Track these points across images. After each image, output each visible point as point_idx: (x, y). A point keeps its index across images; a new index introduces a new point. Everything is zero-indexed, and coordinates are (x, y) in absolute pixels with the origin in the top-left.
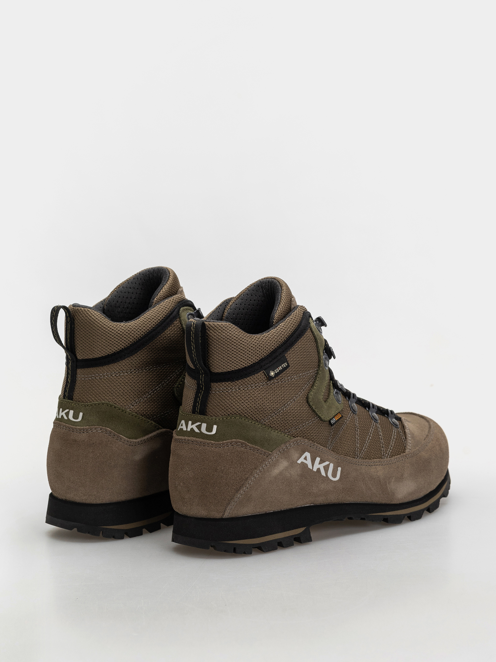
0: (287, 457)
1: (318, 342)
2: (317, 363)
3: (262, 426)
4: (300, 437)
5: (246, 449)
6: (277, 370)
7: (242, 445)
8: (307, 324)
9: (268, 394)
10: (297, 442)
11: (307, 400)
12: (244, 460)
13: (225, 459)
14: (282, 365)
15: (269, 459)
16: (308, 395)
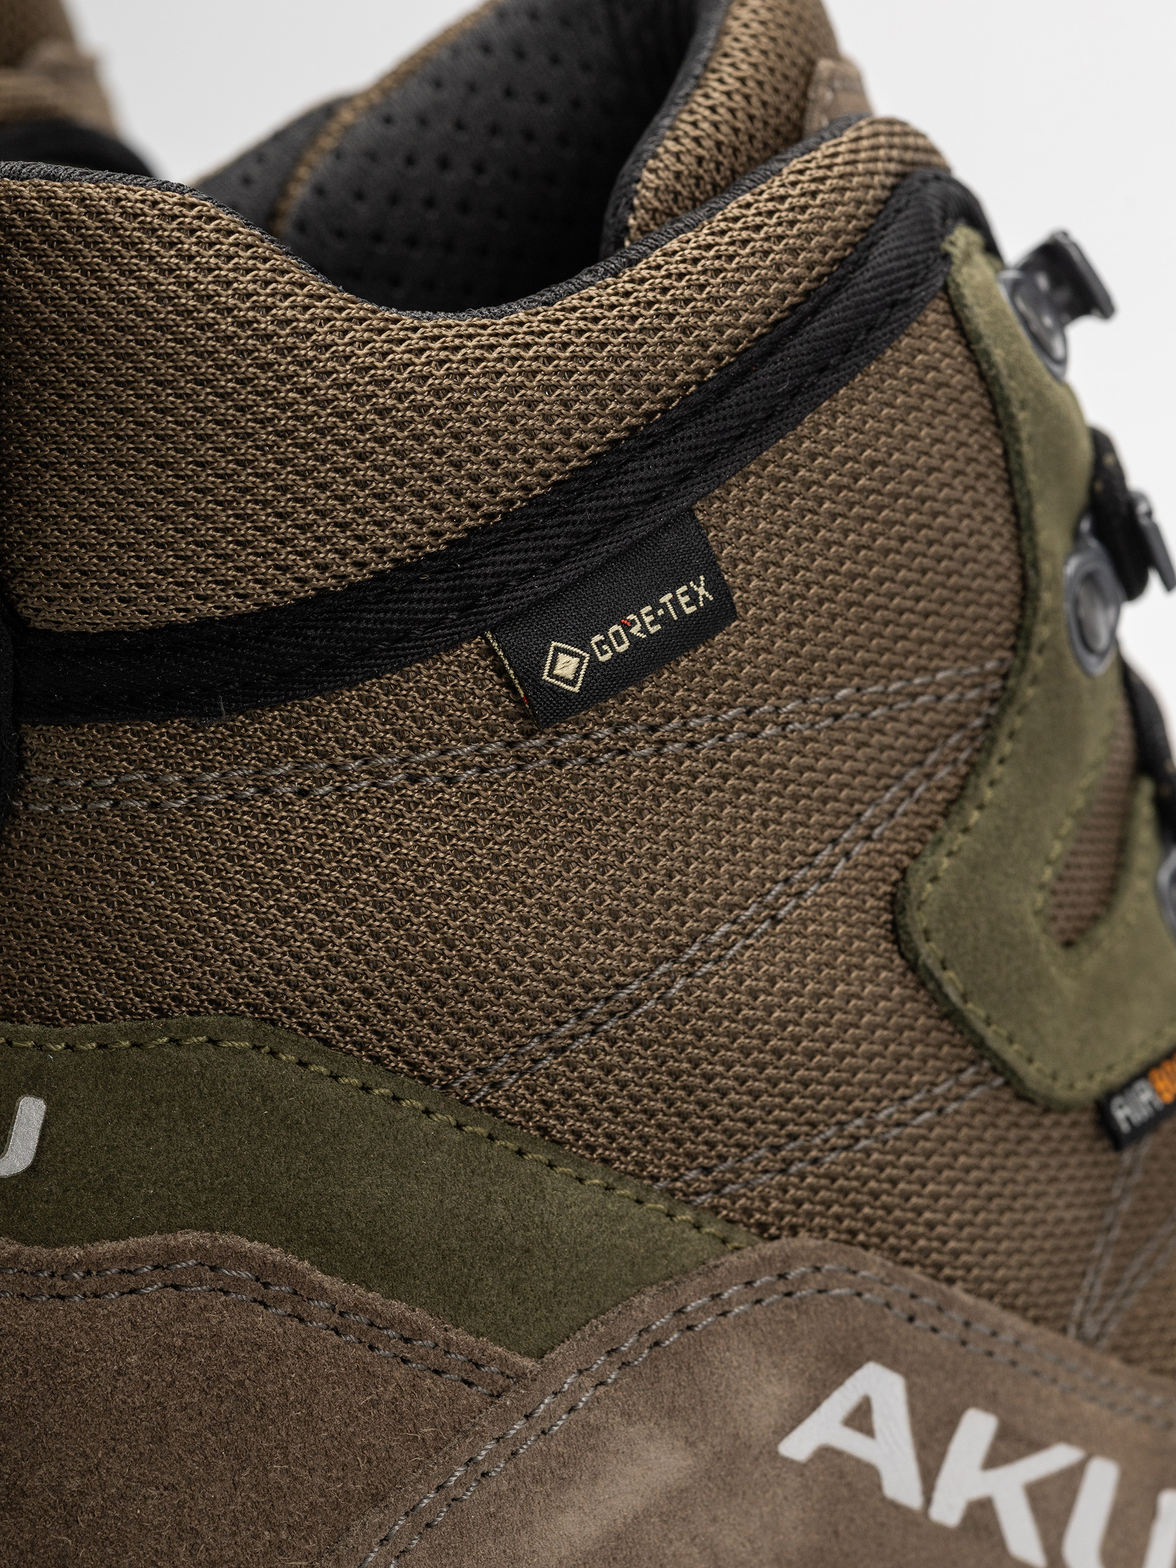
0: (681, 1401)
1: (1014, 431)
2: (1004, 613)
3: (459, 1126)
4: (823, 1230)
5: (301, 1320)
6: (616, 634)
7: (266, 1285)
8: (916, 263)
9: (526, 843)
10: (782, 1276)
11: (894, 923)
12: (273, 1422)
13: (100, 1408)
14: (666, 598)
15: (509, 1423)
16: (904, 878)
